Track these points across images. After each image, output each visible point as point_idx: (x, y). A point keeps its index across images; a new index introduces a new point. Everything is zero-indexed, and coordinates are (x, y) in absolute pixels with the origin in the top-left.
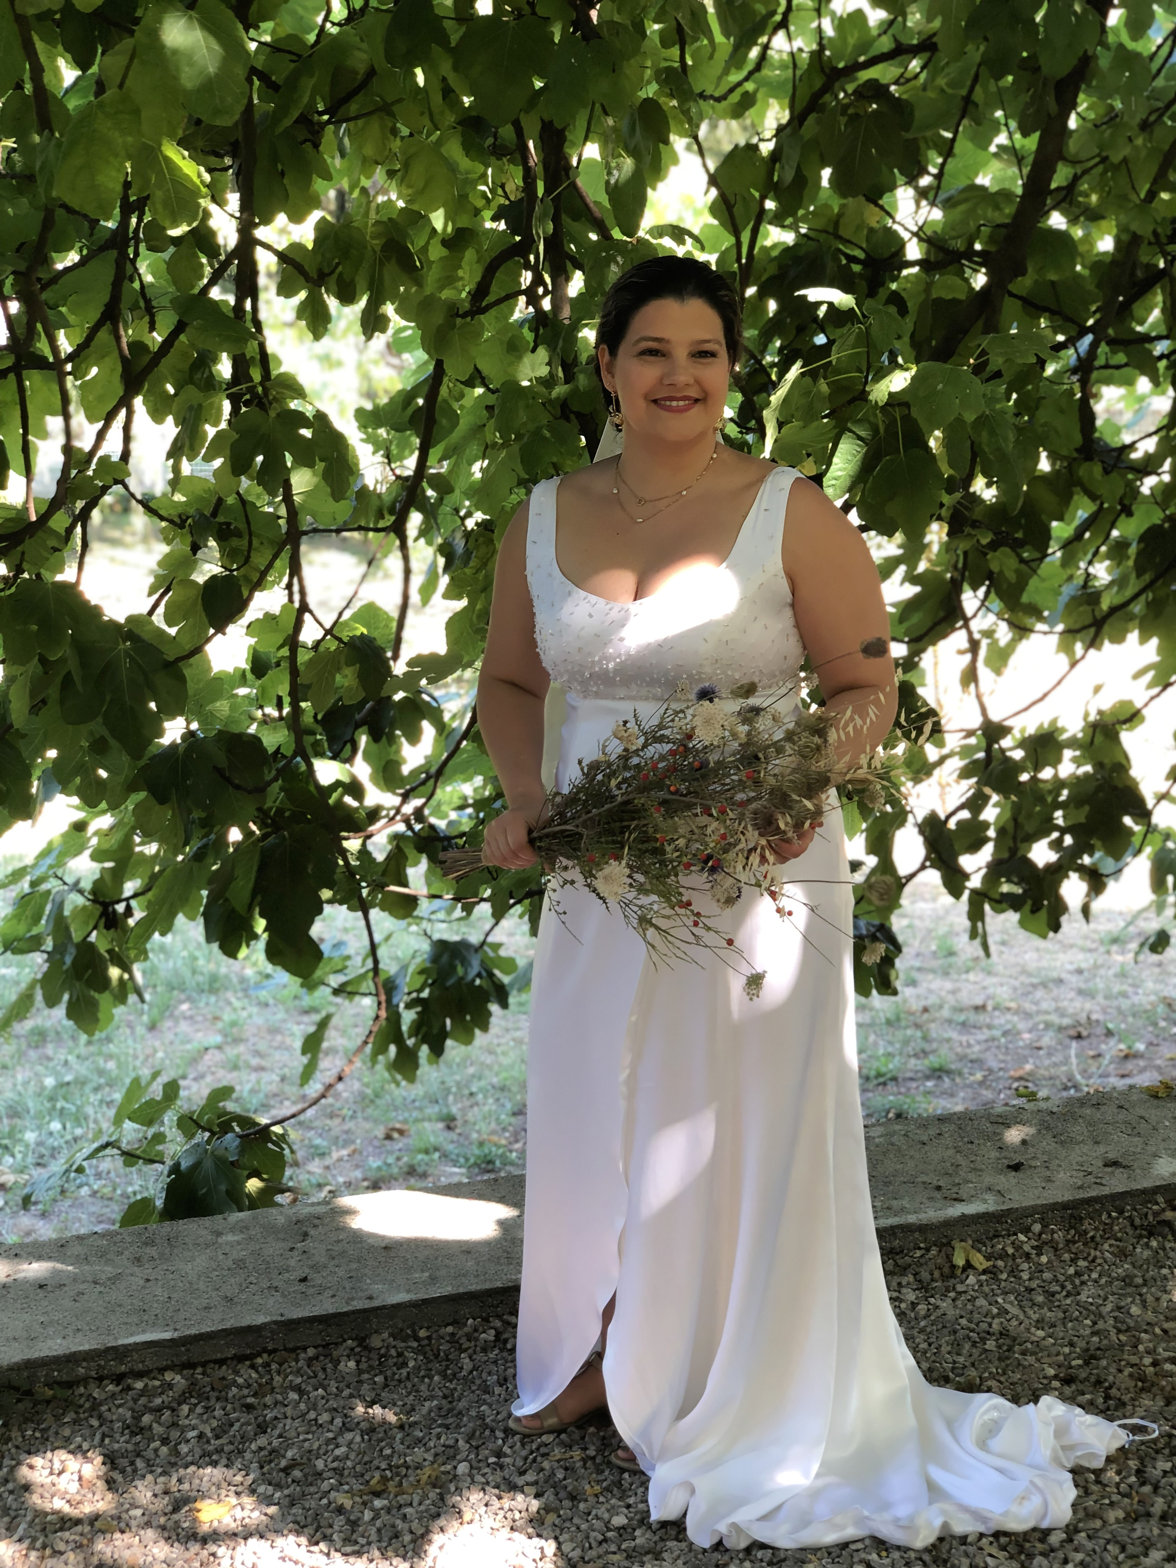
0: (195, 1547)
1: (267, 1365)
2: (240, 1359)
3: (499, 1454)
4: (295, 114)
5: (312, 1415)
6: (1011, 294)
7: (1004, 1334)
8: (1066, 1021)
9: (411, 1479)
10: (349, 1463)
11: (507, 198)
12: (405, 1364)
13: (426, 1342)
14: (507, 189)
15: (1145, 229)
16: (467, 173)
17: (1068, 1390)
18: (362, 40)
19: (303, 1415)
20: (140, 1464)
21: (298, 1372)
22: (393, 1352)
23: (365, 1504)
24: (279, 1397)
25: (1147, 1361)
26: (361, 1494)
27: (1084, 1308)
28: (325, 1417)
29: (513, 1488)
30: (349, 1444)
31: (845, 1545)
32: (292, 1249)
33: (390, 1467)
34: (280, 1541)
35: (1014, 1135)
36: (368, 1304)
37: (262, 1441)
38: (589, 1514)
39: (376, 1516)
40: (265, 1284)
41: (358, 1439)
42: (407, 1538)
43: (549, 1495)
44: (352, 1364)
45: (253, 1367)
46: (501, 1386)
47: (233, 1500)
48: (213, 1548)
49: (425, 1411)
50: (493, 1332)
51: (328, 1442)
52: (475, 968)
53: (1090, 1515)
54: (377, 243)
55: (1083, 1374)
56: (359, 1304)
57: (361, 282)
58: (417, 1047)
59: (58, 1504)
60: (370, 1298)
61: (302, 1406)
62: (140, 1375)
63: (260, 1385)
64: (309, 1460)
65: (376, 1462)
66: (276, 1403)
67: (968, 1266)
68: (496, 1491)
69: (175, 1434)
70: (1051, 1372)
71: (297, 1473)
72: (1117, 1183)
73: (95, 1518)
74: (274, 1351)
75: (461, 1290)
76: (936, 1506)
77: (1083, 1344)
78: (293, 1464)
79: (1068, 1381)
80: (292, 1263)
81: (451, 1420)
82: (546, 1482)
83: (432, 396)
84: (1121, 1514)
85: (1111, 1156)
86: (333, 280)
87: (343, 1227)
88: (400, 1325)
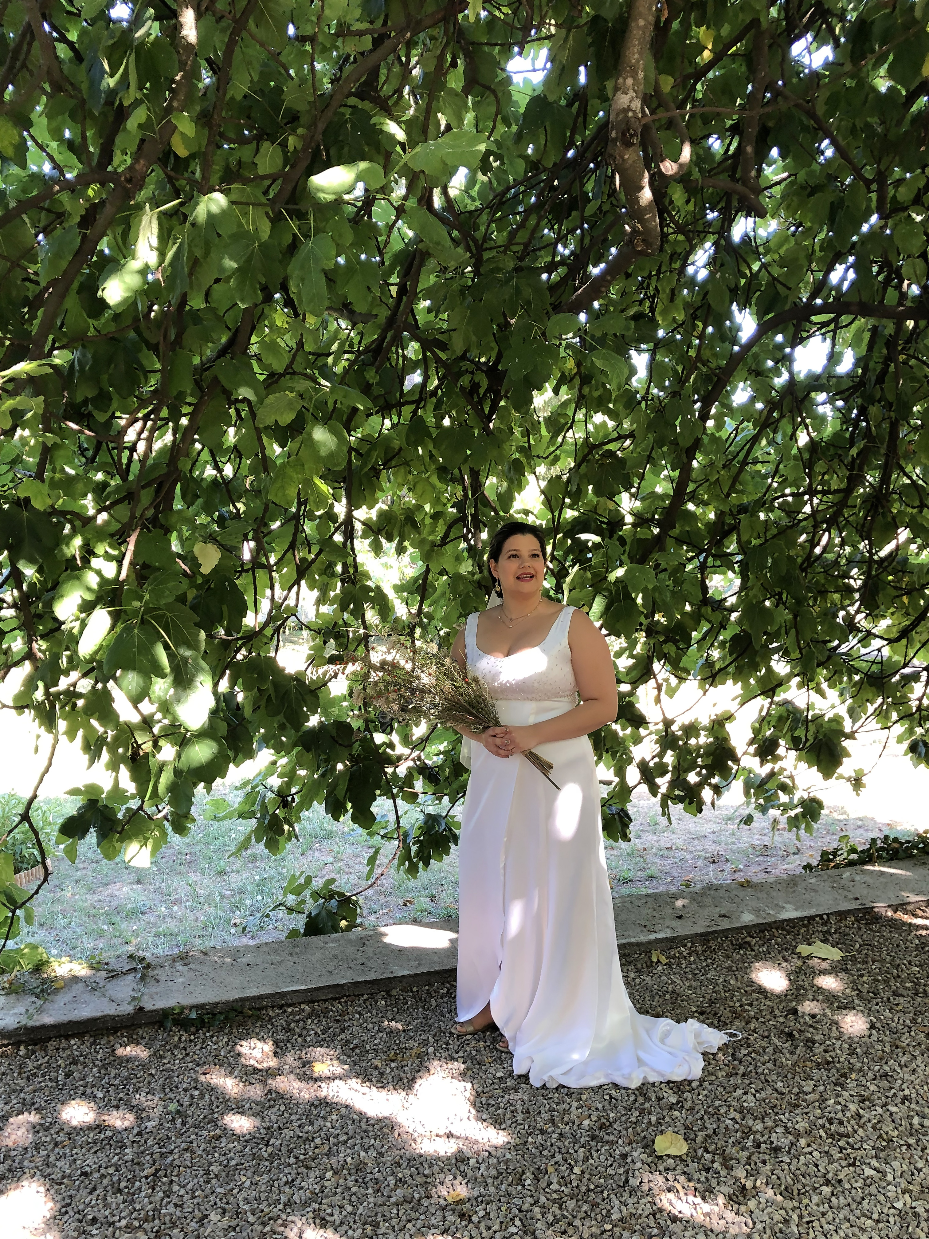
0: (311, 1083)
1: (346, 1002)
2: (334, 999)
3: (447, 1044)
4: (369, 466)
5: (365, 1025)
6: (671, 537)
7: (673, 992)
8: (708, 855)
9: (408, 1054)
10: (381, 1047)
11: (456, 499)
12: (407, 1003)
13: (416, 993)
14: (456, 495)
15: (727, 509)
16: (440, 489)
17: (701, 1018)
19: (361, 1025)
20: (289, 1045)
21: (360, 1005)
22: (402, 997)
23: (387, 1065)
24: (351, 1017)
25: (738, 1004)
26: (385, 1060)
27: (710, 981)
28: (371, 1026)
29: (453, 1059)
30: (381, 1038)
31: (600, 1087)
32: (358, 950)
33: (399, 1049)
34: (349, 1081)
35: (679, 903)
36: (390, 976)
37: (343, 1036)
38: (486, 1071)
39: (392, 1071)
40: (346, 965)
41: (385, 1036)
42: (405, 1081)
43: (469, 1062)
44: (383, 1002)
45: (340, 1003)
46: (449, 1013)
47: (329, 1062)
48: (319, 1083)
49: (415, 1024)
50: (446, 989)
51: (372, 1037)
52: (443, 826)
53: (710, 1074)
54: (403, 518)
55: (708, 1010)
56: (387, 975)
57: (396, 533)
58: (418, 862)
59: (252, 1062)
60: (392, 973)
61: (361, 1021)
62: (290, 1005)
63: (343, 1011)
64: (363, 1045)
65: (392, 1046)
66: (349, 1019)
67: (658, 961)
68: (446, 1060)
69: (305, 1032)
70: (694, 1009)
71: (357, 1051)
72: (725, 924)
73: (268, 1070)
74: (349, 996)
75: (432, 970)
76: (641, 1069)
77: (709, 997)
78: (356, 1046)
79: (702, 1013)
80: (358, 956)
81: (426, 1028)
82: (468, 1056)
83: (425, 579)
84: (724, 1074)
85: (723, 912)
86: (384, 532)
87: (382, 942)
88: (405, 985)
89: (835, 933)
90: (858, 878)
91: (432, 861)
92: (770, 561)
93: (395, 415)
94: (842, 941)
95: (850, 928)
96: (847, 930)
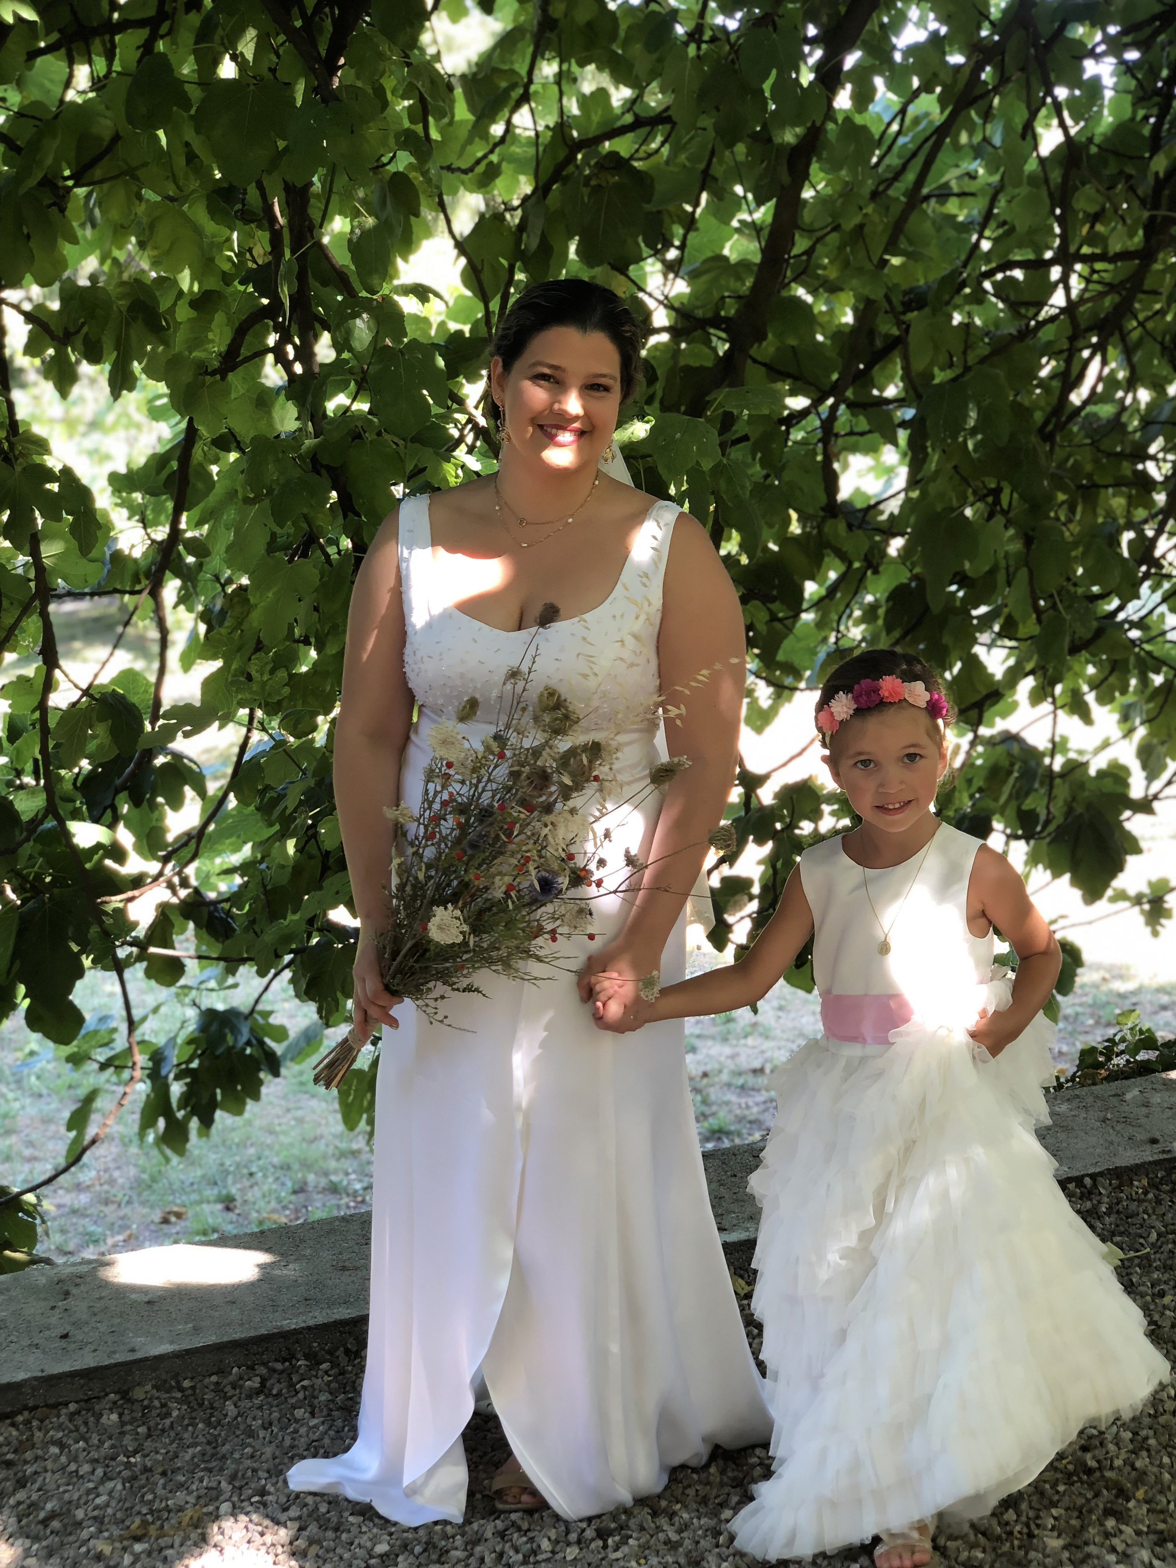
1: (27, 1422)
3: (263, 1493)
4: (38, 175)
5: (73, 1467)
6: (755, 361)
9: (173, 1521)
10: (110, 1511)
11: (255, 262)
12: (168, 1414)
13: (190, 1392)
14: (255, 253)
15: (878, 294)
16: (214, 236)
18: (107, 108)
19: (63, 1468)
21: (60, 1427)
22: (156, 1403)
23: (125, 1549)
24: (40, 1452)
26: (121, 1539)
28: (86, 1468)
29: (276, 1523)
30: (110, 1494)
32: (53, 1308)
33: (151, 1512)
36: (131, 1357)
37: (21, 1495)
38: (352, 1544)
39: (137, 1558)
40: (26, 1342)
41: (119, 1487)
43: (313, 1529)
44: (114, 1417)
45: (13, 1425)
46: (266, 1429)
49: (187, 1457)
50: (258, 1379)
51: (89, 1492)
52: (245, 1035)
54: (123, 303)
56: (121, 1357)
57: (108, 343)
58: (187, 1118)
60: (133, 1350)
61: (63, 1459)
63: (21, 1442)
64: (69, 1511)
65: (137, 1508)
66: (37, 1458)
68: (260, 1528)
71: (55, 1524)
74: (36, 1408)
75: (226, 1339)
78: (52, 1516)
80: (54, 1320)
81: (214, 1464)
82: (309, 1515)
83: (185, 459)
86: (79, 340)
87: (106, 1285)
88: (164, 1377)
89: (1108, 1213)
90: (1156, 1099)
91: (219, 1114)
92: (973, 414)
93: (99, 55)
94: (1122, 1229)
95: (1140, 1201)
96: (1133, 1206)
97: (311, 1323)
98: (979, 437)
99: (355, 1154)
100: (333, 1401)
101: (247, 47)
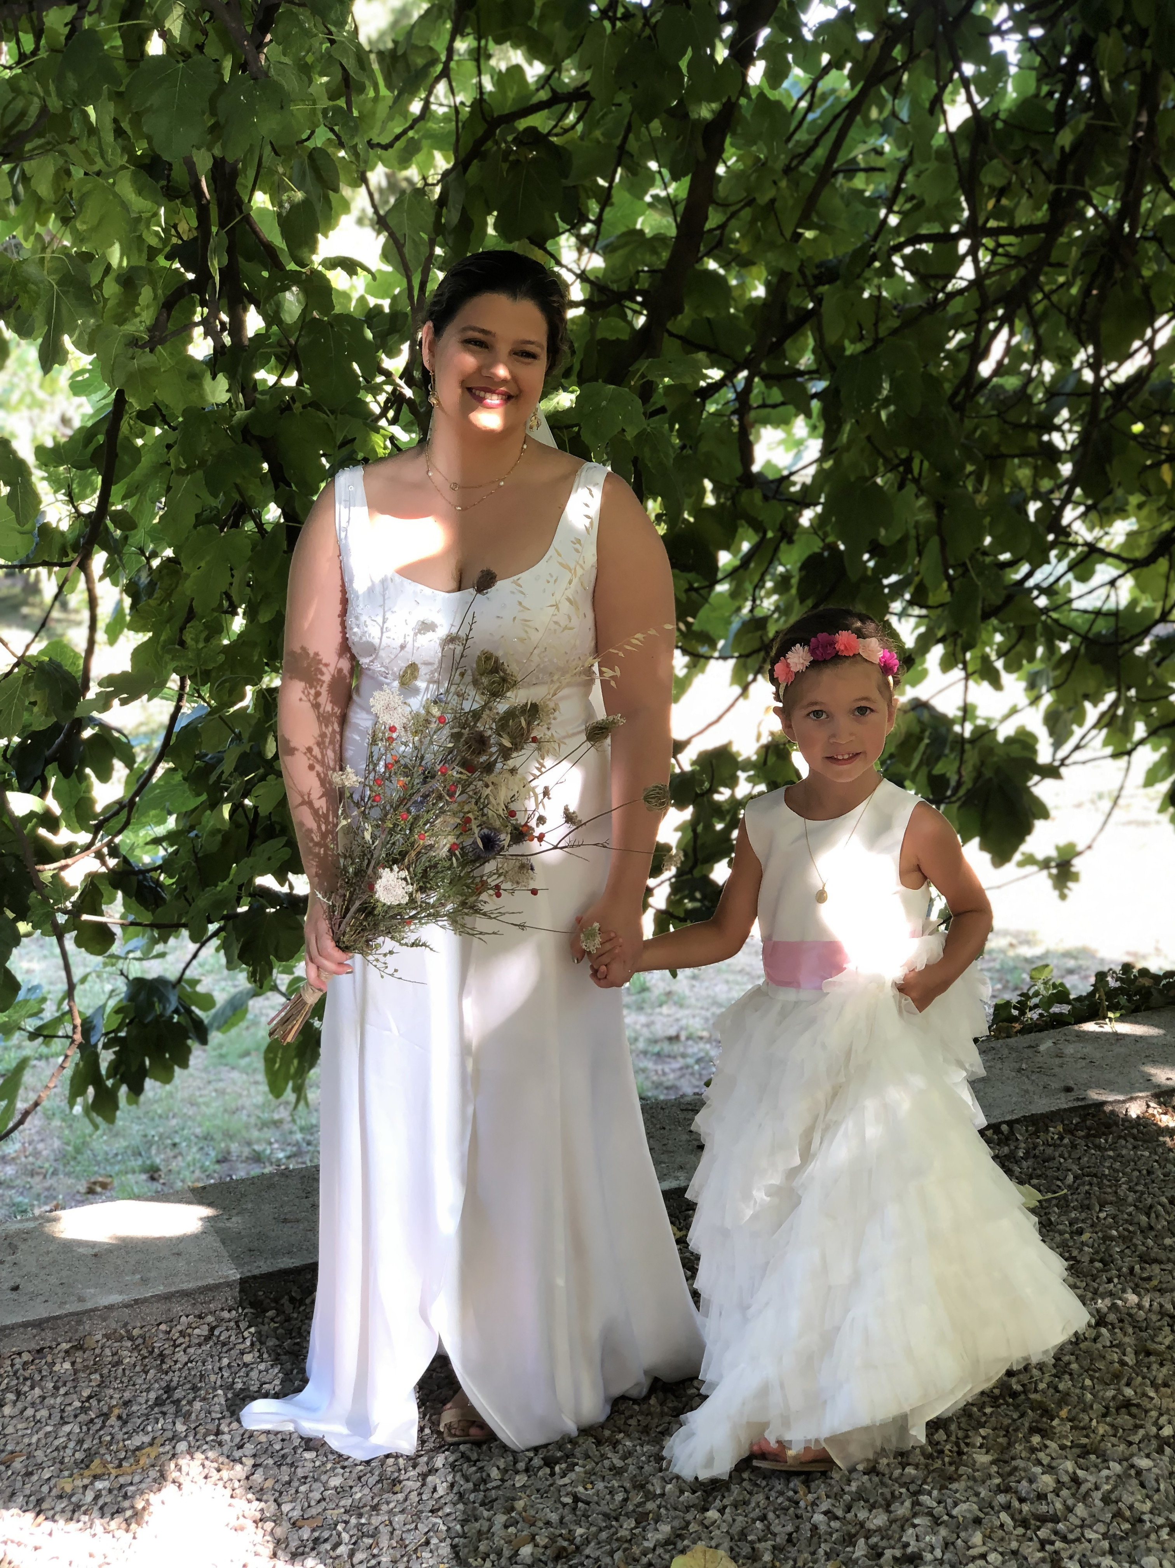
3: (217, 1432)
5: (29, 1412)
6: (671, 334)
9: (130, 1461)
10: (68, 1452)
11: (180, 238)
12: (120, 1362)
13: (140, 1340)
14: (180, 229)
15: (793, 267)
16: (141, 211)
19: (21, 1414)
21: (12, 1377)
23: (84, 1487)
26: (80, 1478)
28: (42, 1414)
29: (231, 1460)
30: (68, 1436)
32: (2, 1262)
33: (108, 1452)
36: (80, 1307)
38: (306, 1477)
39: (98, 1496)
41: (76, 1430)
42: (129, 1512)
43: (268, 1465)
44: (67, 1365)
46: (216, 1374)
49: (141, 1401)
50: (206, 1327)
51: (47, 1435)
52: (174, 1003)
54: (54, 279)
56: (71, 1308)
57: (38, 316)
58: (116, 1086)
60: (83, 1301)
61: (18, 1406)
64: (29, 1452)
65: (94, 1449)
68: (215, 1465)
71: (16, 1465)
75: (173, 1289)
80: (4, 1274)
81: (168, 1407)
82: (264, 1453)
83: (113, 432)
87: (51, 1239)
88: (114, 1325)
89: (1026, 1157)
90: (1069, 1050)
91: (149, 1084)
92: (886, 385)
93: (26, 32)
94: (1039, 1172)
95: (1055, 1146)
96: (1049, 1151)
97: (256, 1272)
98: (892, 408)
99: (277, 1124)
100: (280, 1346)
101: (175, 24)
